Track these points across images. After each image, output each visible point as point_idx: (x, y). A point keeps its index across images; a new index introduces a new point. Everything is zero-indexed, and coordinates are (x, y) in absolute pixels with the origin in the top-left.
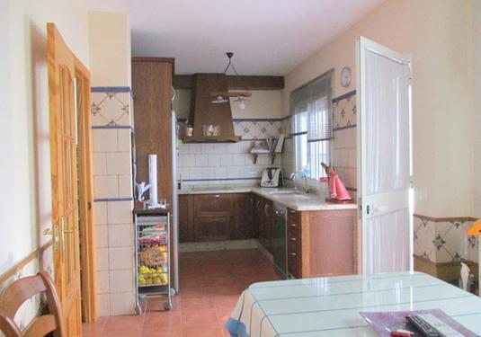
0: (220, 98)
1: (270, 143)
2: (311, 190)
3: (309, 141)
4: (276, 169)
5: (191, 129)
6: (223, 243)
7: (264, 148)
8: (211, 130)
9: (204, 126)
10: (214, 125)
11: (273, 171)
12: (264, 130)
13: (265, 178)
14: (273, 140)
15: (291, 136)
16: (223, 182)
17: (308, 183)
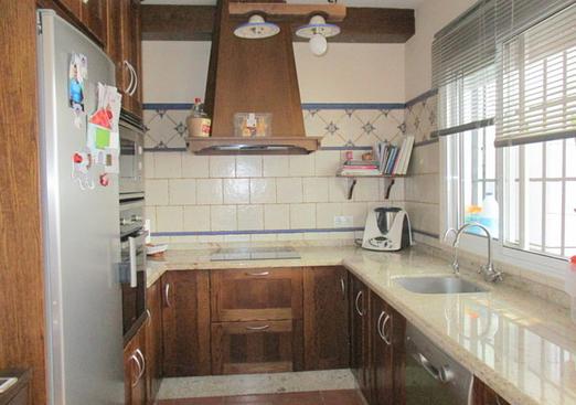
0: (257, 19)
1: (381, 156)
2: (506, 275)
3: (500, 144)
4: (396, 210)
5: (206, 122)
6: (276, 377)
7: (370, 166)
8: (253, 123)
9: (238, 116)
10: (258, 110)
11: (389, 215)
12: (369, 128)
13: (372, 230)
14: (389, 148)
15: (436, 136)
16: (282, 237)
17: (496, 257)
